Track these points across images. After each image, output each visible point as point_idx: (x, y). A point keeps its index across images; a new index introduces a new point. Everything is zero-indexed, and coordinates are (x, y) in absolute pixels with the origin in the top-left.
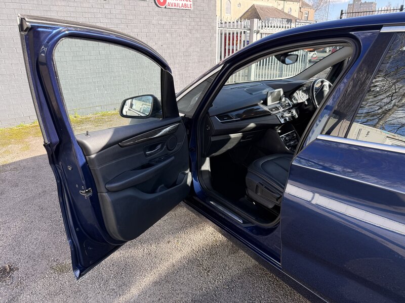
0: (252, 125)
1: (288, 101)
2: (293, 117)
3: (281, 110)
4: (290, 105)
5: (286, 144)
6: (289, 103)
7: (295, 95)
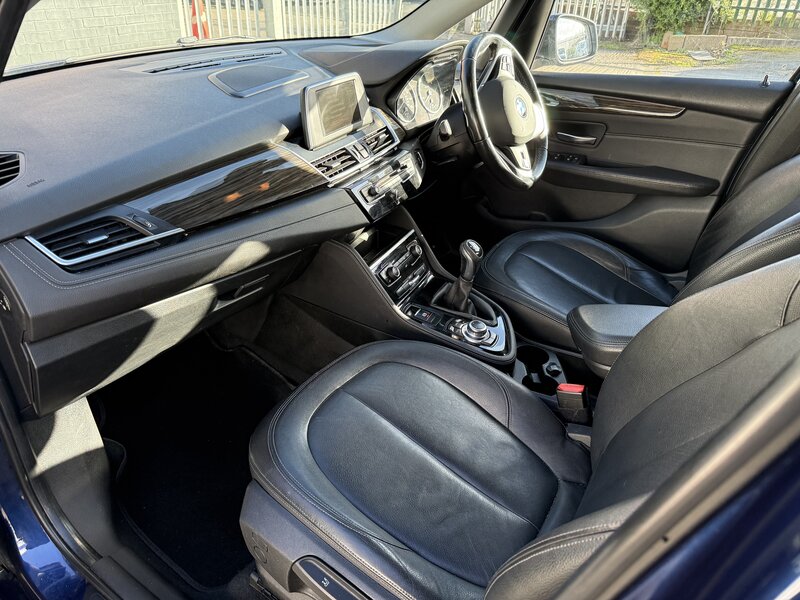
0: (248, 252)
1: (383, 120)
2: (407, 186)
3: (365, 160)
4: (390, 138)
5: (392, 292)
6: (387, 131)
7: (405, 95)
